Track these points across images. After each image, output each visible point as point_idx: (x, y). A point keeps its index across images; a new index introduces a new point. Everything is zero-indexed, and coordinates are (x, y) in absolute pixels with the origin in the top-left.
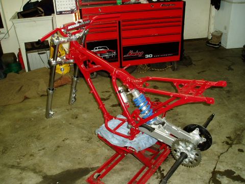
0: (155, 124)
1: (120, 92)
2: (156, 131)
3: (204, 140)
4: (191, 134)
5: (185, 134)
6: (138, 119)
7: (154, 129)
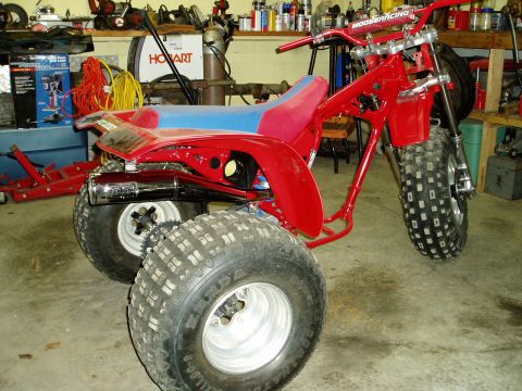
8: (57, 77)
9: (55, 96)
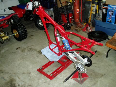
1: (57, 36)
3: (89, 63)
8: (112, 11)
9: (111, 16)
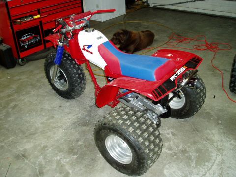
0: (131, 97)
2: (131, 102)
4: (157, 106)
5: (153, 105)
6: (119, 93)
7: (130, 101)
